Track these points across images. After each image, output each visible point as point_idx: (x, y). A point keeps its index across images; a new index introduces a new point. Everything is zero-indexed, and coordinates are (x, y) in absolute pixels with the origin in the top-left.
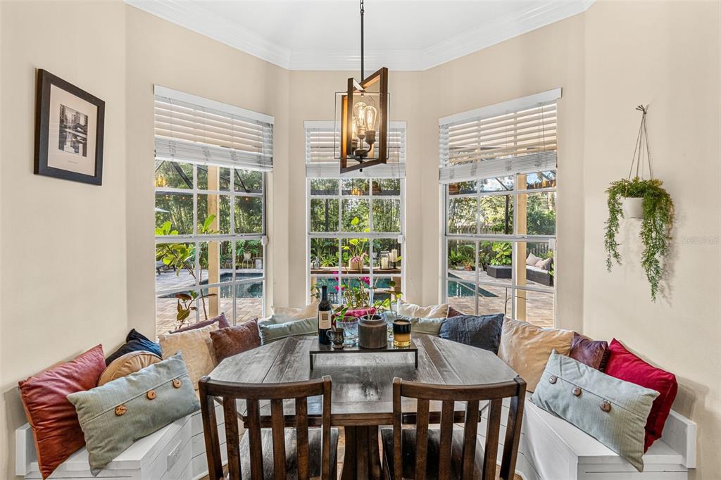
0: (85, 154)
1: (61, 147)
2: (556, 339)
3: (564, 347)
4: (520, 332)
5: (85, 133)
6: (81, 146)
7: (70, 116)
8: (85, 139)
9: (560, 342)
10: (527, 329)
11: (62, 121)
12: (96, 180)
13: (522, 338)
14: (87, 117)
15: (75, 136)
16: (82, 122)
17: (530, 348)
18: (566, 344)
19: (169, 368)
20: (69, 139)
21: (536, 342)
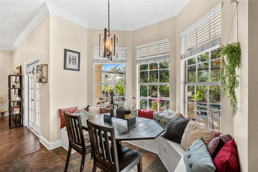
0: (75, 65)
1: (69, 64)
2: (204, 133)
3: (207, 138)
4: (191, 127)
5: (75, 60)
6: (74, 63)
7: (71, 57)
8: (75, 61)
9: (205, 135)
10: (194, 126)
11: (70, 58)
12: (78, 70)
13: (191, 129)
14: (76, 57)
15: (73, 61)
16: (75, 58)
17: (192, 134)
18: (208, 136)
19: (86, 114)
20: (71, 62)
21: (195, 132)
